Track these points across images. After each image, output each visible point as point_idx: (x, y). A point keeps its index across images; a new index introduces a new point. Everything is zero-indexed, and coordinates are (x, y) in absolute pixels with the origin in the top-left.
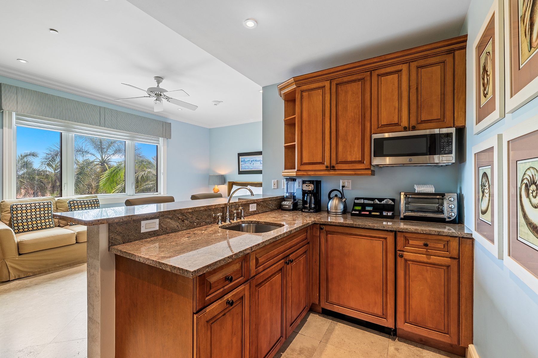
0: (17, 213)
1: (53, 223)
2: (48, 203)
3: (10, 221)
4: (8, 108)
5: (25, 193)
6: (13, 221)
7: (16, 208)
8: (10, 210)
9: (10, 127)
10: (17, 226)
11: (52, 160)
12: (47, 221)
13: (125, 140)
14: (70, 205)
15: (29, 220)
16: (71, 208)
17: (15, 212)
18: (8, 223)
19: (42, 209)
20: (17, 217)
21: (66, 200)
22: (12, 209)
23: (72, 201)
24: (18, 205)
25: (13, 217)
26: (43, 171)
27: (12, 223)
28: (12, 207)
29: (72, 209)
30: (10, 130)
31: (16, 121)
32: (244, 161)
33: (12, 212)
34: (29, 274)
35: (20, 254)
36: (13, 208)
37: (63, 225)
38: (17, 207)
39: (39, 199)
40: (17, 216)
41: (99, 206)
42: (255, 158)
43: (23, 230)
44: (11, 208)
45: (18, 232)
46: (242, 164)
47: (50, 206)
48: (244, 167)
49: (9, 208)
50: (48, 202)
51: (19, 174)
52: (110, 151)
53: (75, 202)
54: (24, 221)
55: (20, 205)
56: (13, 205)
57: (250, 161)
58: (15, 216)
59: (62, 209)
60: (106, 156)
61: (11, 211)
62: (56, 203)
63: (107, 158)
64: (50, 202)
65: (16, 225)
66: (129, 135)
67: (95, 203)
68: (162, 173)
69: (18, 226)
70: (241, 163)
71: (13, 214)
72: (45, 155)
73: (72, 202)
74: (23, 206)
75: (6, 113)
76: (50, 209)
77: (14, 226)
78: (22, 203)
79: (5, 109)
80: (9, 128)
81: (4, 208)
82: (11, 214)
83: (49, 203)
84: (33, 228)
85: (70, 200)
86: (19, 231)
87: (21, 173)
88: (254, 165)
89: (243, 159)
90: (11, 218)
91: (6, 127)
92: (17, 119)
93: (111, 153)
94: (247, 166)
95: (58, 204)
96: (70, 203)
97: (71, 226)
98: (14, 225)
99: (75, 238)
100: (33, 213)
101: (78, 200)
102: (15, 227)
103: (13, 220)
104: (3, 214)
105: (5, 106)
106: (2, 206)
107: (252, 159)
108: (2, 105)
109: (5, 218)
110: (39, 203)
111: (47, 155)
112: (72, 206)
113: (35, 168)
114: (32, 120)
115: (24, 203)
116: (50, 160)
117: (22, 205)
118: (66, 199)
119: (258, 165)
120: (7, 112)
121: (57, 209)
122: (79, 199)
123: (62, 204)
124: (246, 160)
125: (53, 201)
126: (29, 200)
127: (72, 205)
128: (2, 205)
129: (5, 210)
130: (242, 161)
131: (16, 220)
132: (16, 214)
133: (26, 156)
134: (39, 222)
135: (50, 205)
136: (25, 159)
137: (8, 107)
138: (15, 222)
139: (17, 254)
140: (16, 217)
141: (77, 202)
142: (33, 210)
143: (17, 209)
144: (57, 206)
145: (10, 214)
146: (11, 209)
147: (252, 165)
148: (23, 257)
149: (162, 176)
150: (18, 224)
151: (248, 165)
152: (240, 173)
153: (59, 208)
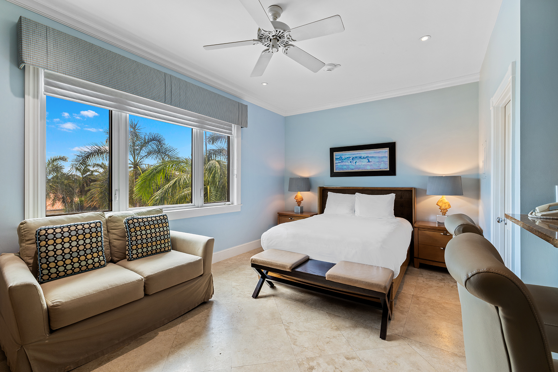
0: (47, 244)
1: (104, 258)
2: (96, 224)
3: (35, 258)
4: (32, 61)
5: (54, 198)
6: (40, 260)
7: (44, 235)
8: (34, 237)
9: (36, 95)
10: (47, 269)
11: (83, 163)
12: (95, 255)
13: (192, 127)
14: (129, 226)
15: (67, 256)
16: (130, 232)
17: (43, 243)
18: (32, 262)
19: (88, 236)
20: (47, 251)
21: (121, 218)
22: (39, 238)
23: (131, 219)
24: (49, 229)
25: (40, 251)
26: (71, 175)
27: (39, 262)
28: (38, 233)
29: (132, 233)
30: (36, 100)
31: (46, 87)
32: (340, 159)
33: (39, 243)
34: (68, 367)
35: (52, 331)
36: (41, 236)
37: (118, 259)
38: (46, 233)
39: (82, 217)
40: (47, 249)
41: (168, 226)
42: (360, 154)
43: (56, 275)
44: (36, 234)
45: (48, 279)
46: (337, 163)
47: (99, 229)
48: (340, 167)
49: (33, 234)
50: (97, 222)
51: (48, 178)
52: (143, 153)
53: (135, 221)
54: (59, 258)
55: (52, 228)
56: (41, 230)
57: (351, 158)
58: (43, 249)
59: (116, 233)
60: (139, 158)
61: (36, 240)
62: (108, 221)
63: (140, 160)
64: (100, 222)
65: (45, 266)
66: (197, 120)
67: (163, 221)
68: (235, 175)
69: (49, 268)
70: (335, 162)
71: (39, 246)
72: (76, 157)
73: (132, 221)
74: (56, 231)
75: (29, 72)
76: (99, 234)
77: (41, 268)
78: (55, 227)
79: (28, 62)
80: (34, 97)
81: (26, 235)
82: (37, 246)
83: (98, 224)
84: (73, 270)
85: (128, 218)
86: (50, 277)
87: (50, 177)
88: (357, 164)
89: (339, 155)
90: (36, 253)
91: (29, 95)
92: (47, 83)
93: (144, 155)
94: (345, 165)
95: (109, 224)
96: (128, 223)
97: (130, 260)
98: (42, 266)
99: (143, 288)
100: (74, 244)
101: (139, 217)
102: (43, 269)
103: (40, 257)
104: (24, 244)
105: (27, 56)
106: (23, 231)
107: (354, 156)
108: (23, 55)
109: (27, 252)
110: (83, 225)
111: (78, 157)
112: (131, 228)
113: (64, 172)
114: (69, 87)
115: (59, 226)
116: (81, 163)
117: (54, 230)
118: (122, 216)
119: (363, 164)
120: (31, 67)
121: (108, 232)
122: (141, 215)
123: (116, 223)
124: (343, 158)
125: (103, 220)
126: (66, 220)
127: (132, 226)
128: (22, 228)
129: (27, 238)
130: (336, 159)
131: (45, 257)
132: (45, 246)
133: (56, 160)
134: (83, 258)
135: (100, 227)
136: (55, 163)
137: (32, 59)
138: (44, 261)
139: (47, 331)
140: (45, 252)
141: (138, 221)
142: (74, 238)
143: (46, 236)
144: (108, 227)
145: (34, 246)
146: (36, 237)
147: (354, 164)
148: (57, 337)
149: (235, 179)
150: (49, 264)
151: (347, 164)
152: (333, 174)
153: (111, 231)
